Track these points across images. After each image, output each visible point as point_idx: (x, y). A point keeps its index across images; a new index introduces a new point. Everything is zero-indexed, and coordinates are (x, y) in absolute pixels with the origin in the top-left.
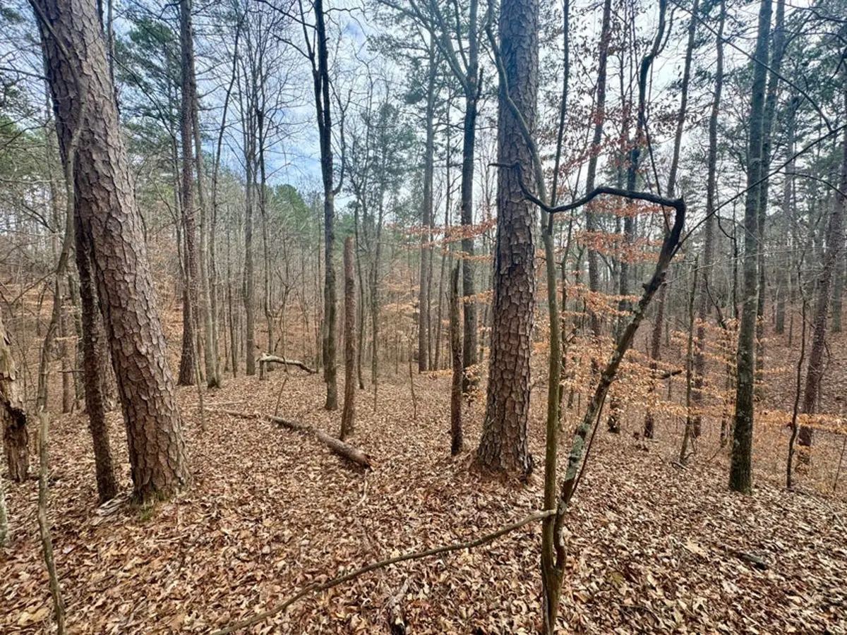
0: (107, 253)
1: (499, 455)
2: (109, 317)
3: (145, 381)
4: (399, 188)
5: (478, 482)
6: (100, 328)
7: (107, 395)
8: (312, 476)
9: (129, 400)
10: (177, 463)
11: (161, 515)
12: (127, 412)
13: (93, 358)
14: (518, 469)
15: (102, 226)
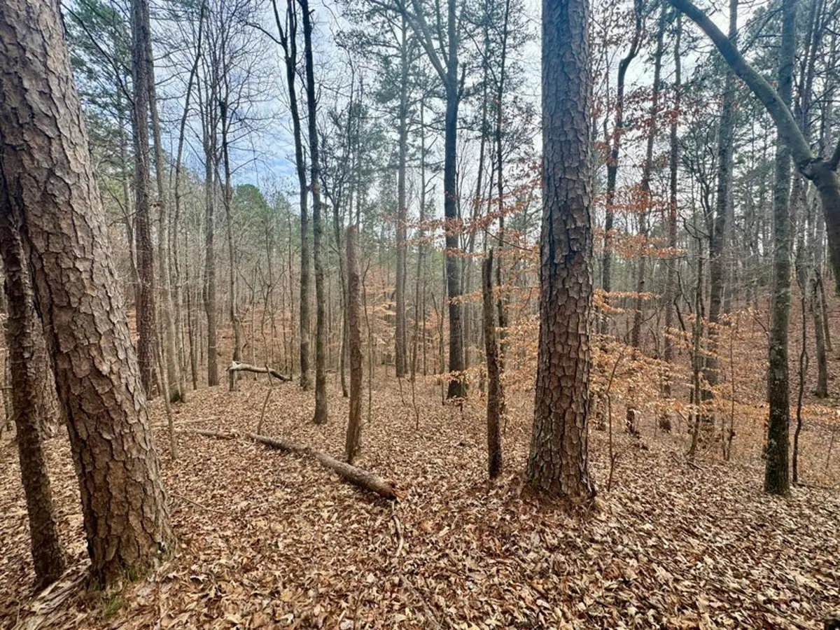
0: (48, 227)
1: (559, 477)
2: (51, 322)
3: (108, 412)
4: (368, 189)
5: (537, 512)
6: (37, 337)
7: (46, 419)
8: (325, 515)
9: (84, 442)
10: (155, 524)
11: (134, 605)
12: (81, 459)
13: (26, 382)
14: (582, 493)
15: (39, 188)
